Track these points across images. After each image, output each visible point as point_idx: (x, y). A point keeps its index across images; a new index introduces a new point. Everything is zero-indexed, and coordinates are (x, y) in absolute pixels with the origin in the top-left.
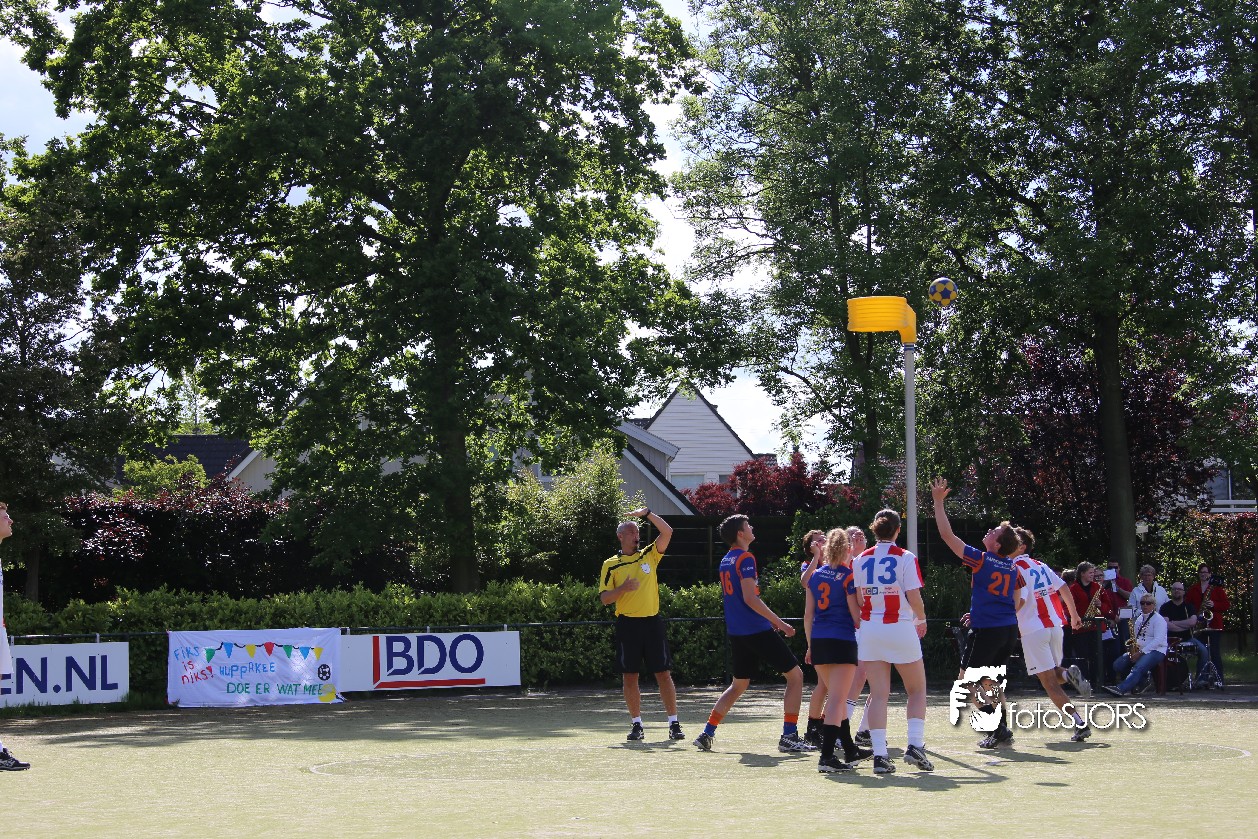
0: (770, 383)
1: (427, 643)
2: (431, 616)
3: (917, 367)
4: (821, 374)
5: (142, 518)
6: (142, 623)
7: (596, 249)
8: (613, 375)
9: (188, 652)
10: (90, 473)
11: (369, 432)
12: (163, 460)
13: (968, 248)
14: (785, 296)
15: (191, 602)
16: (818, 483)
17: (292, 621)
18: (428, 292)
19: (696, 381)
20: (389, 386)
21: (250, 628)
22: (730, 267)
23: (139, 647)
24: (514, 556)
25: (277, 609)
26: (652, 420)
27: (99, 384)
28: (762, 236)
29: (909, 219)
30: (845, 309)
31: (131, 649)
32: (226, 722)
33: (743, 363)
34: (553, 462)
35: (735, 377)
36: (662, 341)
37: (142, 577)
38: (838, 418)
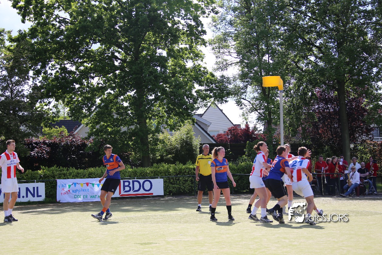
0: (239, 103)
1: (135, 183)
2: (136, 174)
3: (283, 97)
4: (254, 100)
5: (49, 145)
6: (49, 177)
7: (186, 62)
8: (191, 101)
9: (63, 186)
10: (33, 131)
11: (117, 119)
12: (54, 128)
13: (299, 61)
14: (243, 76)
15: (63, 170)
16: (253, 133)
17: (94, 176)
18: (134, 76)
19: (216, 102)
20: (123, 105)
21: (81, 178)
22: (226, 67)
23: (48, 184)
24: (162, 156)
25: (90, 172)
26: (203, 114)
27: (35, 104)
28: (236, 58)
29: (280, 52)
30: (262, 80)
31: (45, 185)
32: (75, 207)
33: (231, 97)
34: (173, 128)
35: (228, 101)
36: (206, 90)
37: (48, 163)
38: (259, 113)
